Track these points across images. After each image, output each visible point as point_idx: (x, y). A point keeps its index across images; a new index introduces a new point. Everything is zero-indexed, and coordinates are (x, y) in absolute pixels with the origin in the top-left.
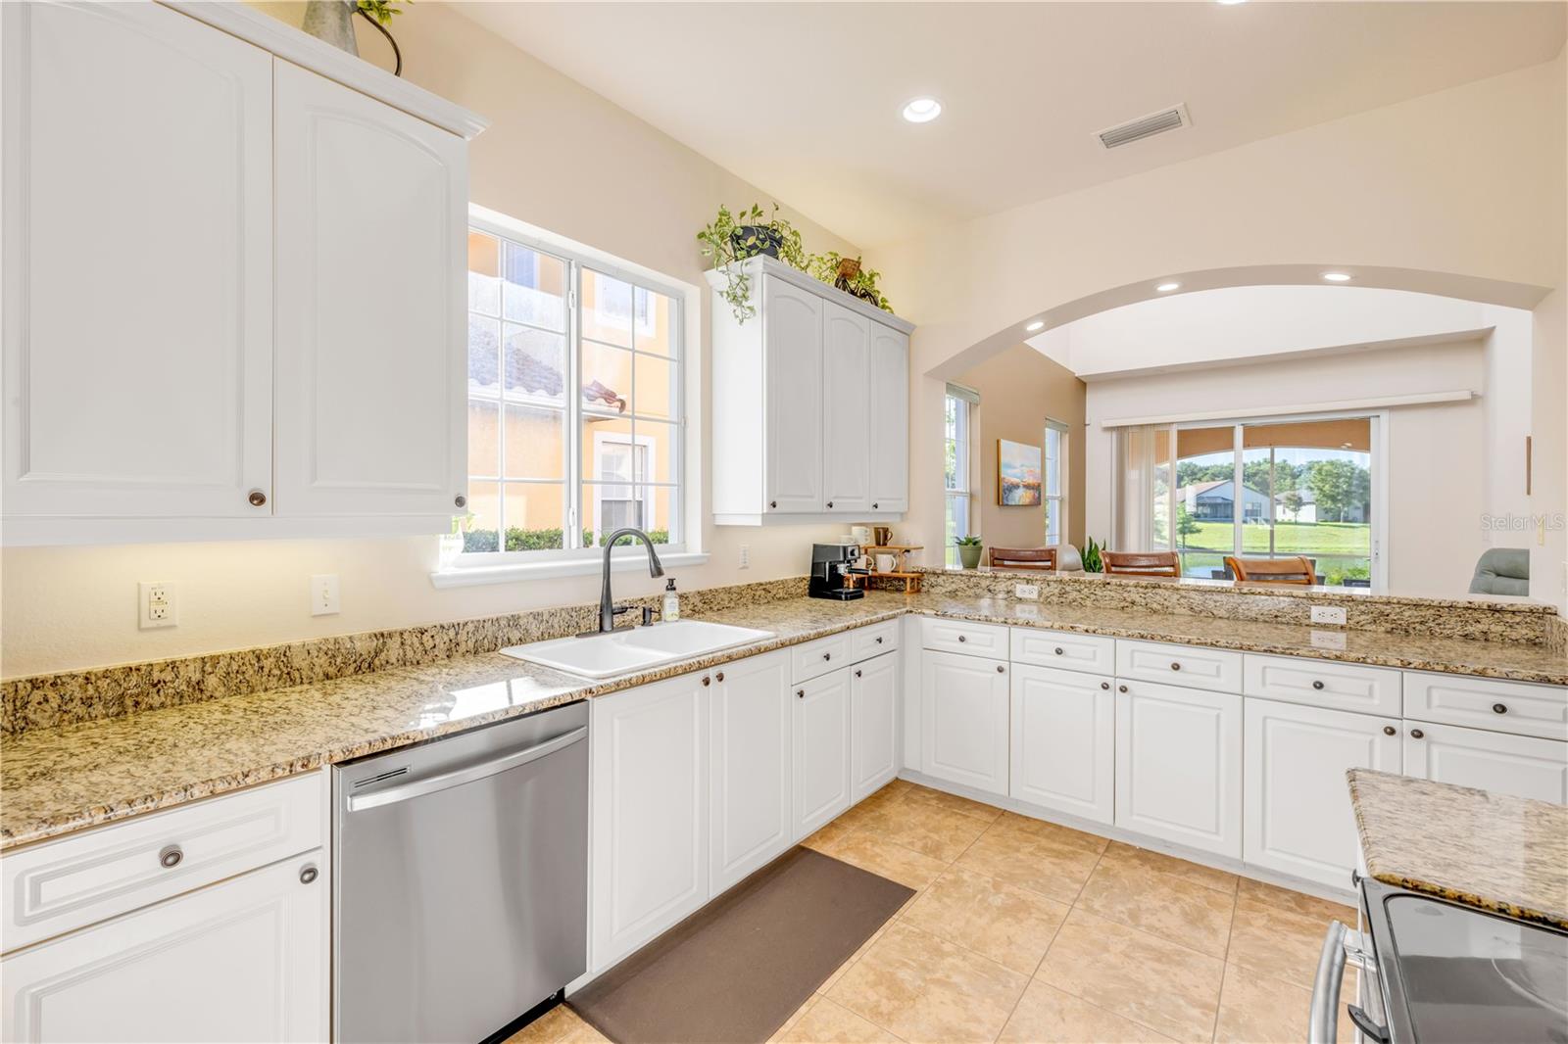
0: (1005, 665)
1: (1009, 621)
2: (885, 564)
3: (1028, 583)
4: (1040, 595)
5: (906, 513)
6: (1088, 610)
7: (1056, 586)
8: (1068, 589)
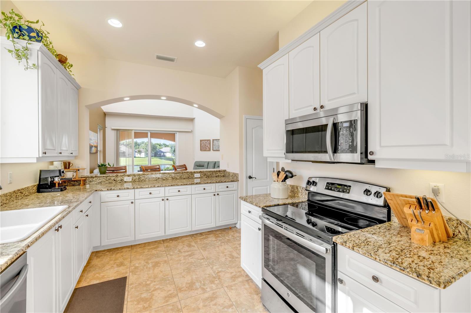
0: (133, 201)
1: (135, 187)
2: (69, 175)
3: (128, 176)
4: (132, 180)
7: (137, 176)
8: (141, 177)
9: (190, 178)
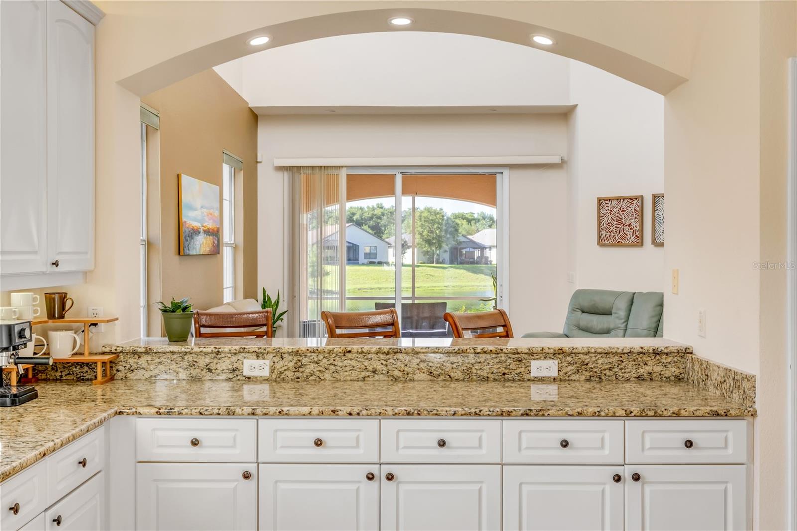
0: (252, 469)
2: (61, 341)
3: (258, 357)
4: (272, 371)
7: (291, 358)
8: (305, 361)
9: (509, 380)
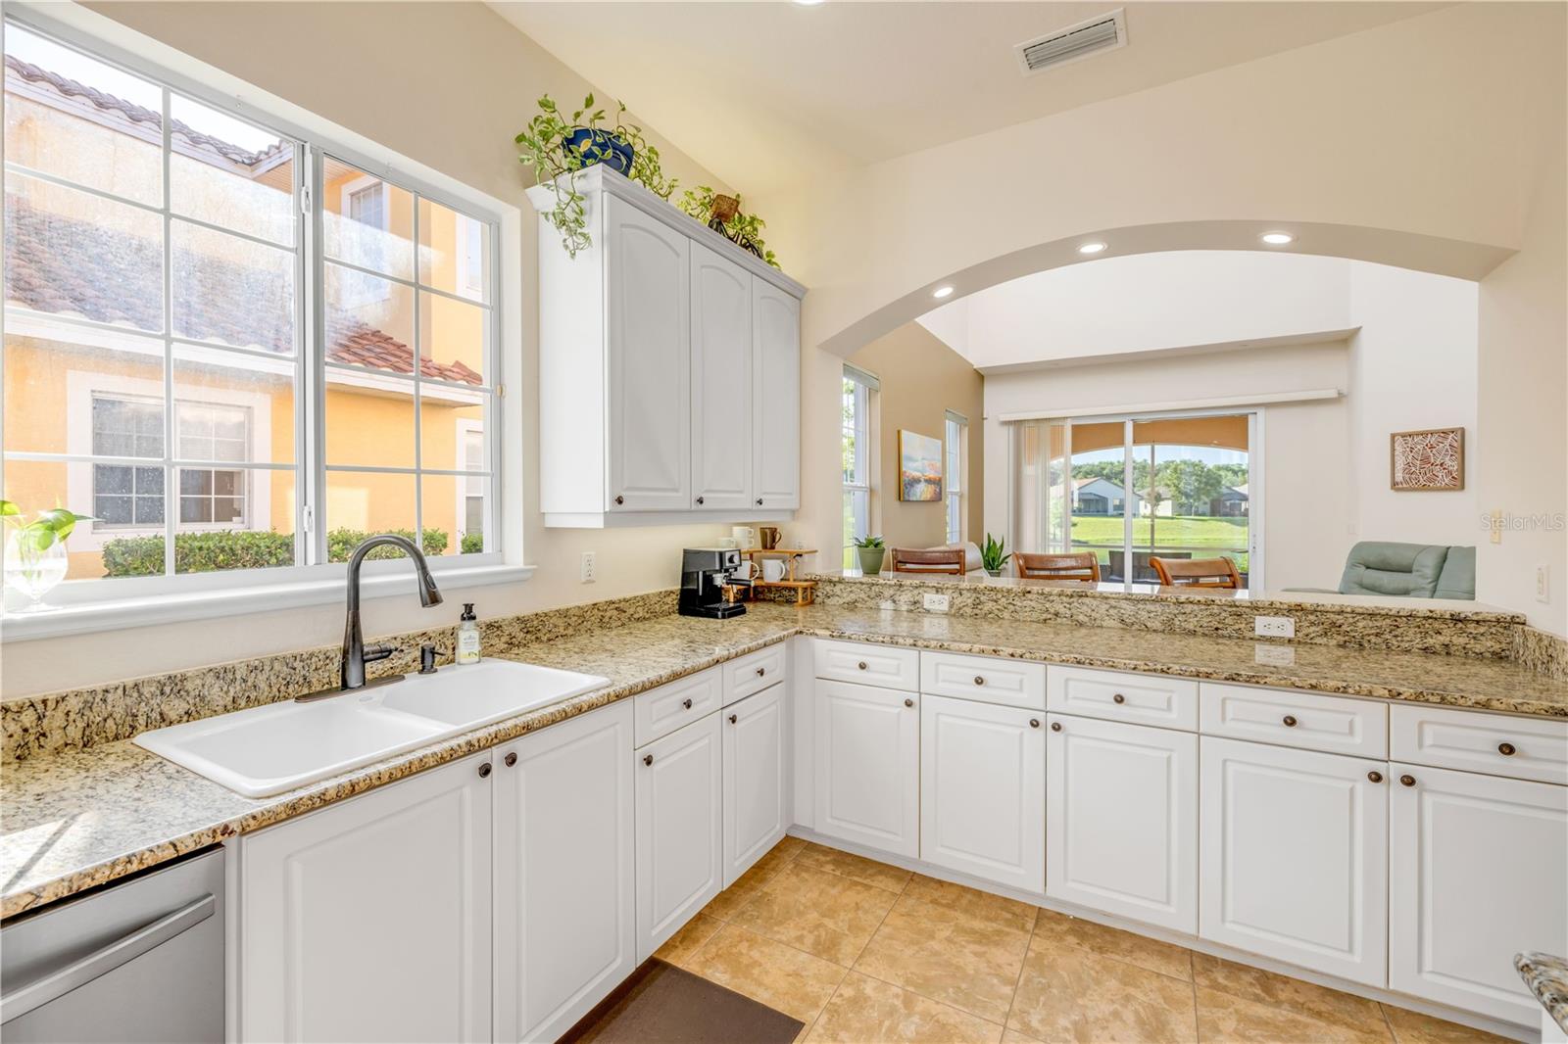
0: (914, 698)
1: (919, 643)
2: (773, 572)
3: (937, 592)
4: (951, 607)
5: (797, 510)
6: (1006, 623)
